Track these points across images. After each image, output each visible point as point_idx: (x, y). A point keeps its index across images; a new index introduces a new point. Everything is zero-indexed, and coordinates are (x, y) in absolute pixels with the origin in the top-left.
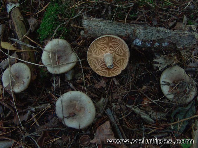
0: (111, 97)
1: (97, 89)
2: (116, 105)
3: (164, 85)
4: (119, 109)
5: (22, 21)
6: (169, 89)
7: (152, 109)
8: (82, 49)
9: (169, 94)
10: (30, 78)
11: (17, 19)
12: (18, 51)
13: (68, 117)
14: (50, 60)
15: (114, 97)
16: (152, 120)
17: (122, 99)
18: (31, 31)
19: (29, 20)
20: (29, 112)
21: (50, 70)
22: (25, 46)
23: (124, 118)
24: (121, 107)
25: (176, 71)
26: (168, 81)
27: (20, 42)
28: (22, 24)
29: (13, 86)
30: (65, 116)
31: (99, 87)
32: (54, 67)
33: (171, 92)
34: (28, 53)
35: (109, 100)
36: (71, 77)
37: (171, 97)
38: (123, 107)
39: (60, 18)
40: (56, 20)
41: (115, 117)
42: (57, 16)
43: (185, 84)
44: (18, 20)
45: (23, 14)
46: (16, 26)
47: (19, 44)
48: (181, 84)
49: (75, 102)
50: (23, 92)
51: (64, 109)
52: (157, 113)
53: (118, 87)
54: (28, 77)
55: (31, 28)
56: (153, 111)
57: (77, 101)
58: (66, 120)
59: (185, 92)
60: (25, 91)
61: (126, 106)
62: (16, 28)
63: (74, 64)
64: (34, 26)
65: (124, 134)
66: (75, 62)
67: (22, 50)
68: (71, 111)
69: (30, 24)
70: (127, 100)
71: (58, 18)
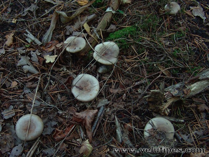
0: (112, 103)
1: (109, 92)
2: (110, 110)
3: (150, 124)
4: (109, 114)
5: (108, 22)
6: (150, 129)
7: (128, 133)
8: (124, 64)
9: (147, 132)
10: (80, 50)
11: (106, 18)
12: (90, 34)
13: (77, 87)
14: (100, 50)
15: (114, 105)
16: (121, 139)
17: (116, 110)
18: (107, 31)
19: (111, 25)
20: (62, 69)
21: (95, 55)
22: (96, 35)
23: (106, 122)
24: (111, 114)
25: (167, 124)
26: (155, 124)
27: (95, 31)
28: (106, 23)
29: (69, 46)
30: (77, 85)
31: (111, 91)
32: (98, 55)
33: (150, 131)
34: (93, 40)
35: (109, 104)
36: (102, 72)
37: (146, 134)
38: (113, 116)
39: (129, 37)
40: (125, 35)
41: (102, 115)
42: (129, 34)
43: (164, 136)
44: (105, 20)
45: (112, 20)
46: (101, 22)
47: (94, 32)
48: (161, 133)
49: (89, 83)
50: (70, 53)
51: (80, 81)
52: (129, 140)
53: (121, 101)
54: (80, 48)
55: (109, 29)
56: (127, 136)
57: (91, 84)
58: (75, 87)
59: (159, 140)
60: (72, 53)
61: (115, 116)
62: (101, 23)
63: (111, 64)
64: (111, 30)
65: (96, 130)
66: (112, 63)
67: (92, 36)
68: (83, 86)
69: (110, 27)
70: (119, 114)
71: (128, 36)
